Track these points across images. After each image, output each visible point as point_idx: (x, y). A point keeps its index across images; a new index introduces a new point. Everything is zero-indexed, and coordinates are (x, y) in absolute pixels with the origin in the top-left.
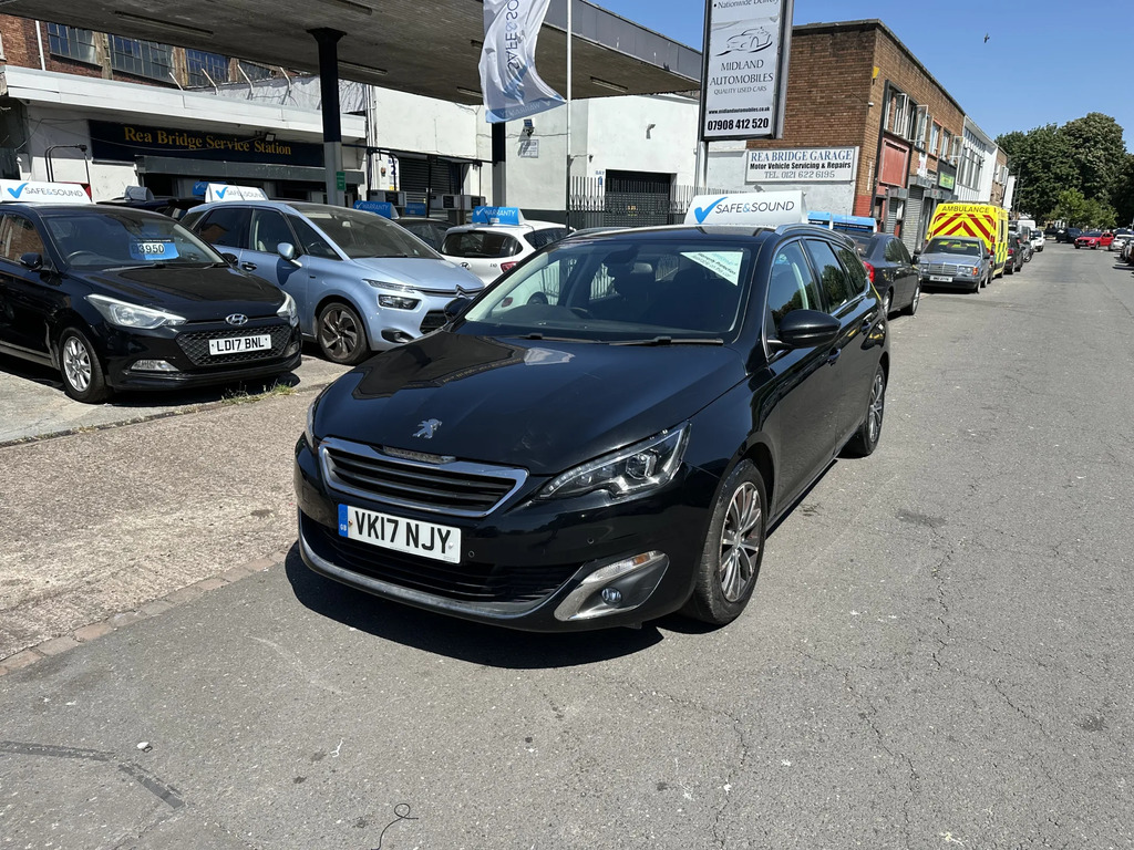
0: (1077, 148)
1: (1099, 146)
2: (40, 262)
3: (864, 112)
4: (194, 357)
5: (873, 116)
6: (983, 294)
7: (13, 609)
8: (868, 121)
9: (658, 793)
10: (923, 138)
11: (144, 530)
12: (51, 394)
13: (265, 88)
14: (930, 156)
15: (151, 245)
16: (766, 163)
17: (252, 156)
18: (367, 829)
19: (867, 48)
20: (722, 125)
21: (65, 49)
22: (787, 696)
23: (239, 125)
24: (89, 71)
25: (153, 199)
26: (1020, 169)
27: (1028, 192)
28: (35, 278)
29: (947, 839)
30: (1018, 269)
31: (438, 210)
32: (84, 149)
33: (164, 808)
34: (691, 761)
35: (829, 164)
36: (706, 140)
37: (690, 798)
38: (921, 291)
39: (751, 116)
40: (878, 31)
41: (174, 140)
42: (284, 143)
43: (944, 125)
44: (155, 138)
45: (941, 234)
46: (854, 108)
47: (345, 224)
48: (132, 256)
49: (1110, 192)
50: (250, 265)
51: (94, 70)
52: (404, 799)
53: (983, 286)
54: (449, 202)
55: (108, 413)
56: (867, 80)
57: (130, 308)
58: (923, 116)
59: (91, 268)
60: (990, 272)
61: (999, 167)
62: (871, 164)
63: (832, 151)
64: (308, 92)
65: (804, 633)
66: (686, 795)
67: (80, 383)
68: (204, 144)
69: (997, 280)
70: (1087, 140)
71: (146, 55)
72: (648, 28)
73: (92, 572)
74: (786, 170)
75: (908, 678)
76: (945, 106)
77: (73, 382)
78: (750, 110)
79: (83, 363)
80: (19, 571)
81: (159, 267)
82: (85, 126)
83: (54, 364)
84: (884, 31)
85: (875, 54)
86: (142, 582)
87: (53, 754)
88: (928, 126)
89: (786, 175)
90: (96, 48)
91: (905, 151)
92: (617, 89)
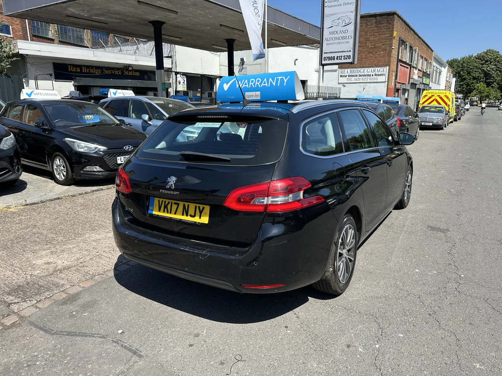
0: (482, 65)
1: (492, 63)
2: (43, 125)
3: (390, 51)
4: (111, 165)
5: (394, 53)
6: (446, 130)
7: (51, 274)
8: (392, 55)
9: (347, 349)
10: (415, 62)
11: (100, 239)
12: (47, 182)
13: (127, 47)
14: (419, 70)
15: (88, 116)
16: (348, 74)
17: (123, 77)
18: (225, 366)
19: (391, 24)
20: (330, 58)
21: (39, 32)
22: (395, 307)
23: (117, 63)
24: (49, 41)
25: (82, 96)
26: (457, 75)
27: (461, 85)
28: (40, 132)
29: (477, 366)
30: (459, 119)
31: (205, 99)
32: (51, 75)
33: (135, 358)
34: (359, 335)
35: (375, 74)
36: (323, 65)
37: (362, 351)
38: (420, 130)
39: (343, 54)
40: (396, 16)
41: (89, 71)
42: (136, 71)
43: (424, 56)
44: (81, 69)
45: (426, 104)
46: (386, 50)
47: (170, 106)
48: (80, 121)
49: (498, 84)
50: (129, 124)
51: (51, 41)
52: (238, 353)
53: (445, 127)
54: (210, 95)
55: (74, 189)
56: (391, 37)
57: (83, 144)
58: (416, 53)
59: (64, 127)
60: (448, 121)
61: (448, 74)
62: (394, 74)
63: (376, 69)
64: (146, 48)
65: (397, 280)
66: (360, 350)
67: (61, 177)
68: (102, 72)
69: (451, 124)
70: (487, 61)
71: (73, 34)
72: (297, 17)
73: (82, 258)
74: (356, 77)
75: (447, 298)
76: (425, 47)
77: (58, 176)
78: (342, 52)
79: (62, 168)
80: (50, 258)
81: (93, 126)
82: (52, 65)
83: (49, 169)
84: (398, 16)
85: (395, 26)
86: (104, 262)
87: (82, 336)
88: (418, 56)
89: (356, 80)
90: (52, 31)
91: (408, 68)
92: (282, 44)
